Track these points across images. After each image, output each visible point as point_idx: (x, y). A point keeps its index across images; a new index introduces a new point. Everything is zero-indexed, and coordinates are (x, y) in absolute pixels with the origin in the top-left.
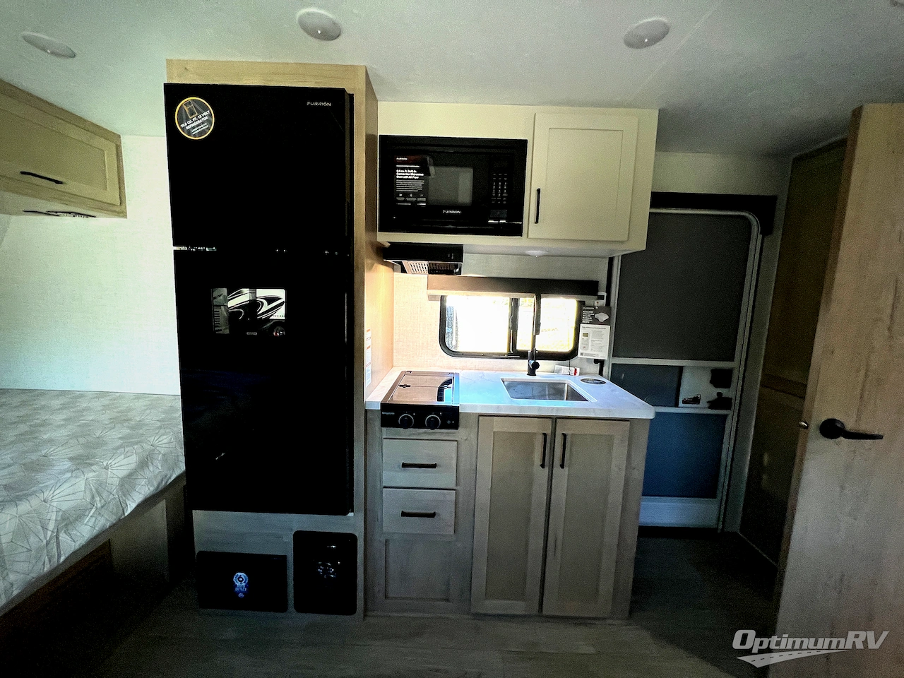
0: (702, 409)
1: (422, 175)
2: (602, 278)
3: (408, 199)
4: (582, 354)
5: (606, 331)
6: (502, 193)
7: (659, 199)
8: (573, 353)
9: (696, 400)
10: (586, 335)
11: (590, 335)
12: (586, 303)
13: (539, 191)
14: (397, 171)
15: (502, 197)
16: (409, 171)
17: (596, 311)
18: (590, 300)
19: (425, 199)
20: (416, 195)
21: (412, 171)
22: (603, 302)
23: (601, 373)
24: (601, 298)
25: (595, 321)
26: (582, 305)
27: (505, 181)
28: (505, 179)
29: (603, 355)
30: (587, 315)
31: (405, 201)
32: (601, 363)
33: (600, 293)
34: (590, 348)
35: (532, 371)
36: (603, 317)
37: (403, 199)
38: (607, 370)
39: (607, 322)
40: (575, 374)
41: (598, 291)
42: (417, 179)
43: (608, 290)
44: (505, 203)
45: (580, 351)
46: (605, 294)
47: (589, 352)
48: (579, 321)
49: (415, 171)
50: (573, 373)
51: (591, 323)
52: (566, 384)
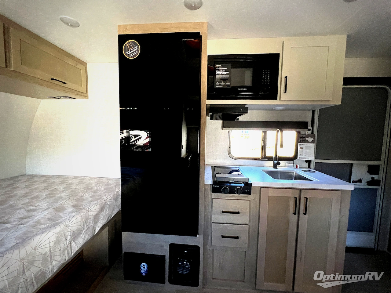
0: (363, 185)
1: (228, 72)
2: (309, 120)
3: (221, 84)
4: (299, 158)
5: (313, 146)
6: (267, 79)
7: (347, 81)
8: (295, 157)
9: (360, 181)
10: (302, 148)
11: (304, 149)
12: (301, 132)
13: (286, 77)
14: (216, 71)
15: (267, 81)
16: (222, 71)
17: (307, 137)
18: (303, 131)
19: (229, 84)
20: (225, 82)
21: (223, 71)
22: (310, 132)
23: (309, 167)
24: (309, 130)
25: (306, 142)
26: (299, 133)
27: (269, 73)
28: (269, 72)
29: (311, 158)
30: (301, 139)
31: (220, 85)
32: (309, 162)
33: (309, 128)
34: (304, 154)
35: (275, 166)
36: (310, 139)
37: (219, 84)
38: (313, 165)
39: (312, 142)
42: (225, 75)
43: (312, 126)
44: (268, 84)
45: (298, 157)
46: (311, 128)
47: (304, 156)
48: (298, 142)
49: (225, 71)
50: (296, 167)
51: (304, 142)
52: (294, 173)
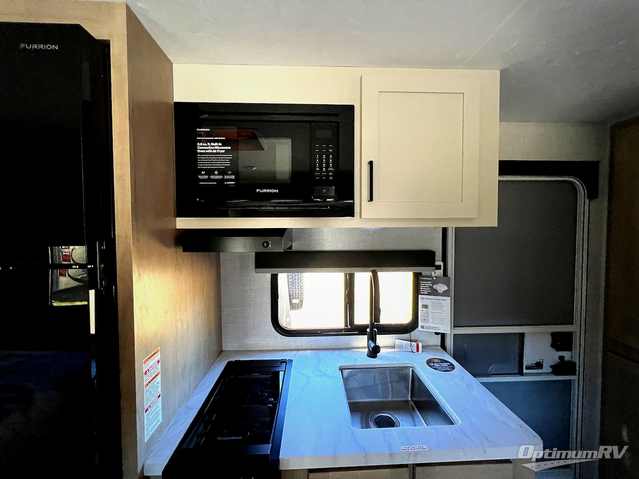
0: (545, 376)
1: (230, 148)
2: (437, 248)
3: (212, 177)
4: (422, 327)
5: (446, 304)
6: (327, 166)
8: (413, 325)
9: (539, 365)
10: (425, 306)
11: (430, 307)
12: (423, 274)
13: (371, 163)
14: (198, 144)
15: (327, 171)
16: (212, 144)
17: (434, 283)
18: (425, 271)
19: (233, 177)
20: (222, 172)
21: (216, 144)
22: (440, 272)
23: (443, 346)
24: (438, 267)
25: (434, 292)
26: (417, 277)
27: (331, 153)
28: (331, 150)
29: (446, 327)
30: (424, 286)
31: (209, 180)
32: (443, 336)
33: (437, 263)
34: (431, 320)
36: (441, 288)
37: (206, 177)
38: (449, 343)
39: (446, 294)
40: (418, 350)
41: (434, 261)
42: (222, 153)
43: (444, 259)
44: (331, 178)
45: (420, 324)
46: (441, 264)
47: (430, 325)
48: (417, 292)
49: (220, 144)
50: (415, 349)
51: (429, 294)
52: (411, 369)
